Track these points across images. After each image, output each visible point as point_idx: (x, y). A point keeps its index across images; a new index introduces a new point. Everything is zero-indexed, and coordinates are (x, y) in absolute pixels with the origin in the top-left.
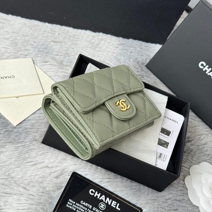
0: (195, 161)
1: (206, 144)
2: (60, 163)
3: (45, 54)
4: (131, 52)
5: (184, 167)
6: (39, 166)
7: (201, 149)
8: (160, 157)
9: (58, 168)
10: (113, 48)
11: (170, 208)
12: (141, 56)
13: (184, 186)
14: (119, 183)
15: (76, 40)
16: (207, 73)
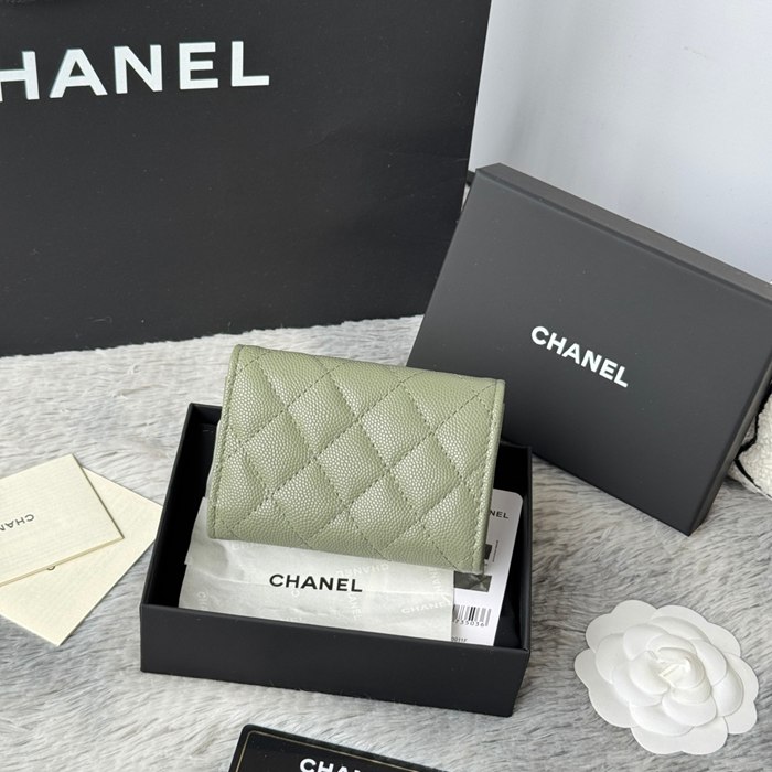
0: (597, 605)
1: (620, 550)
2: (200, 710)
3: (107, 433)
5: (566, 629)
6: (144, 734)
7: (607, 568)
8: (471, 617)
9: (198, 727)
11: (542, 752)
13: (576, 681)
14: (378, 723)
15: (187, 369)
16: (559, 352)
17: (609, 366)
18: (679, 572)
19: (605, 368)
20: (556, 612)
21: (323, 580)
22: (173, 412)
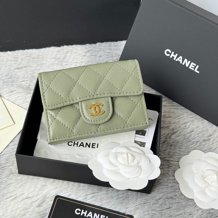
0: (184, 152)
1: (193, 131)
2: (40, 190)
3: (11, 84)
4: (100, 56)
5: (172, 161)
6: (19, 199)
7: (188, 138)
9: (39, 197)
10: (81, 58)
11: (161, 208)
12: (112, 57)
13: (175, 181)
14: (104, 196)
15: (40, 60)
16: (174, 59)
17: (193, 65)
18: (214, 140)
19: (191, 66)
20: (169, 154)
21: (87, 144)
22: (35, 76)
